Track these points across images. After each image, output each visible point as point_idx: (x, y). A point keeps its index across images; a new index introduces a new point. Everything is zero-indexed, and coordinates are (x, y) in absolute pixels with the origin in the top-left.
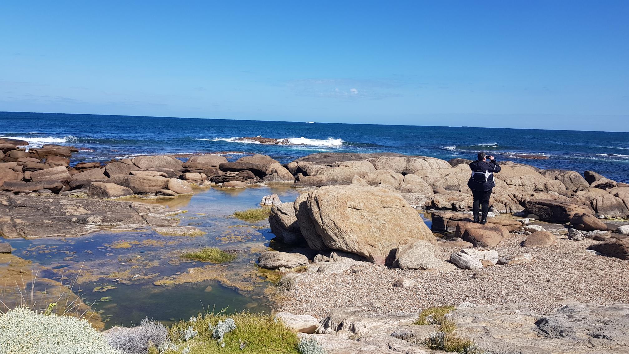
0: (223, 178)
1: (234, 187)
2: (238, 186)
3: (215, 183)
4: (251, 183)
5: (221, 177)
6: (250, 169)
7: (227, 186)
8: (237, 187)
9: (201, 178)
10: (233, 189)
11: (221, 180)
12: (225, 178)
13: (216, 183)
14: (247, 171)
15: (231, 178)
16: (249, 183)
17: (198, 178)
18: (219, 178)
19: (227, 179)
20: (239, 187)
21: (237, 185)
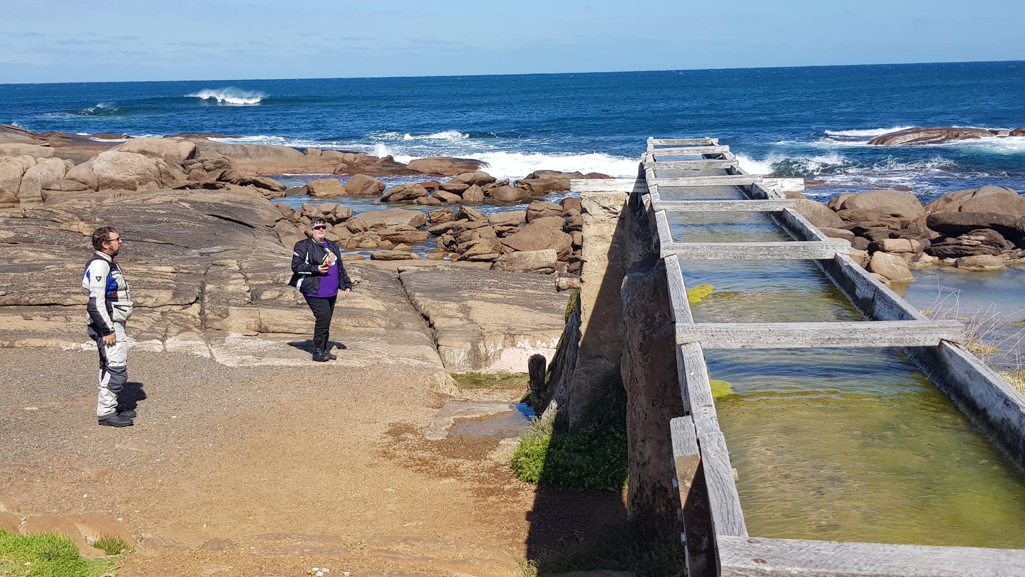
0: (956, 248)
1: (982, 266)
2: (991, 265)
3: (937, 258)
4: (1012, 258)
5: (951, 247)
6: (994, 227)
7: (969, 265)
8: (988, 267)
9: (910, 249)
10: (981, 269)
11: (950, 252)
12: (960, 249)
13: (940, 259)
14: (987, 230)
15: (972, 248)
16: (1008, 258)
17: (905, 248)
18: (946, 247)
19: (964, 250)
20: (992, 267)
21: (988, 264)
